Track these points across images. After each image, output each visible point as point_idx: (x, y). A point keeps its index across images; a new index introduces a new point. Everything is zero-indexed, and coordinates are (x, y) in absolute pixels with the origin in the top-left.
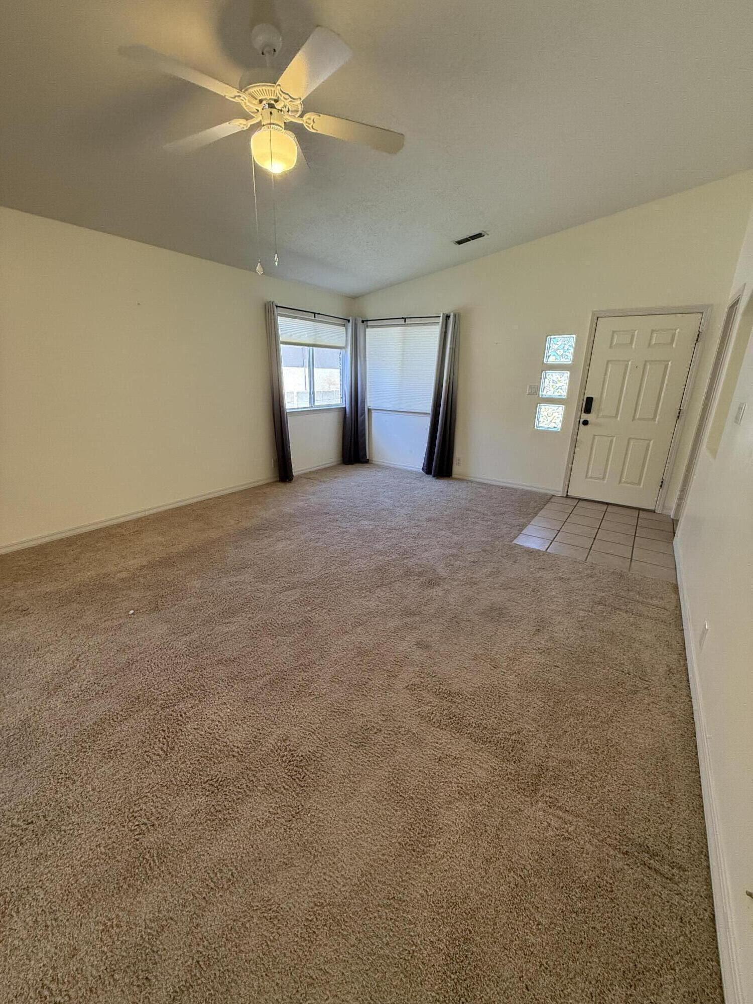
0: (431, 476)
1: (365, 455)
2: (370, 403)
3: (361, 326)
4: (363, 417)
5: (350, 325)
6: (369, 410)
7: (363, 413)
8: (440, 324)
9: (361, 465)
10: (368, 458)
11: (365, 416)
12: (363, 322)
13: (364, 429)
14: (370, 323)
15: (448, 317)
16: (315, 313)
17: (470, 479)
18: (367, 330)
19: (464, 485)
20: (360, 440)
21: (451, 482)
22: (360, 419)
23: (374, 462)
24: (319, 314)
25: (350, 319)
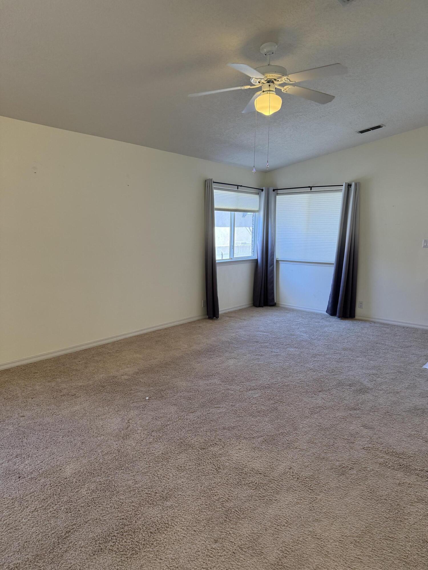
0: (336, 317)
1: (273, 299)
2: (278, 255)
3: (272, 193)
4: (272, 266)
5: (263, 194)
6: (277, 261)
7: (273, 264)
8: (343, 191)
9: (269, 307)
10: (275, 302)
11: (273, 268)
12: (274, 190)
13: (273, 277)
14: (279, 192)
15: (349, 186)
16: (238, 186)
17: (374, 320)
18: (277, 196)
19: (367, 325)
20: (269, 287)
21: (355, 322)
22: (269, 269)
23: (280, 306)
24: (241, 186)
25: (264, 188)
